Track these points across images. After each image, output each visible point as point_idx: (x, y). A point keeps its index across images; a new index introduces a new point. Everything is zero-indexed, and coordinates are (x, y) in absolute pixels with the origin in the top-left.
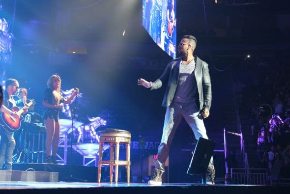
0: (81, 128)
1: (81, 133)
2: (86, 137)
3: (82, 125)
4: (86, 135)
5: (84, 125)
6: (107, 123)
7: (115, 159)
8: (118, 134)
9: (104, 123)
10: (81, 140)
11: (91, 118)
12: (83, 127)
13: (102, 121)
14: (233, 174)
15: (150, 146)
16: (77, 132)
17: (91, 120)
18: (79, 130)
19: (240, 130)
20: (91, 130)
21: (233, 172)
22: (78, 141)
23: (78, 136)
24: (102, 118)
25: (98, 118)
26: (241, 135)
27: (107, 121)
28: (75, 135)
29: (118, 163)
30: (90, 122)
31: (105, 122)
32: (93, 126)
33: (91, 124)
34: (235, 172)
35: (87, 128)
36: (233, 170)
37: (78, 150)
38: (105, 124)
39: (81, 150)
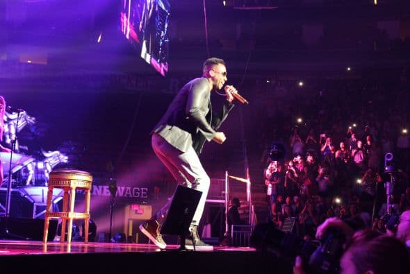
0: (33, 166)
1: (32, 172)
2: (39, 178)
3: (34, 161)
4: (40, 175)
5: (36, 161)
6: (68, 160)
7: (69, 210)
8: (74, 177)
9: (64, 159)
10: (31, 182)
11: (47, 152)
12: (35, 164)
13: (62, 156)
14: (234, 234)
15: (127, 193)
16: (26, 171)
17: (46, 155)
18: (30, 168)
19: (248, 175)
20: (46, 168)
21: (234, 230)
22: (28, 183)
23: (27, 177)
24: (62, 152)
25: (57, 152)
26: (248, 181)
27: (69, 157)
28: (23, 174)
29: (73, 215)
30: (45, 158)
31: (66, 158)
32: (49, 163)
33: (46, 161)
34: (238, 230)
35: (40, 165)
36: (234, 227)
37: (27, 195)
38: (66, 161)
39: (30, 196)
